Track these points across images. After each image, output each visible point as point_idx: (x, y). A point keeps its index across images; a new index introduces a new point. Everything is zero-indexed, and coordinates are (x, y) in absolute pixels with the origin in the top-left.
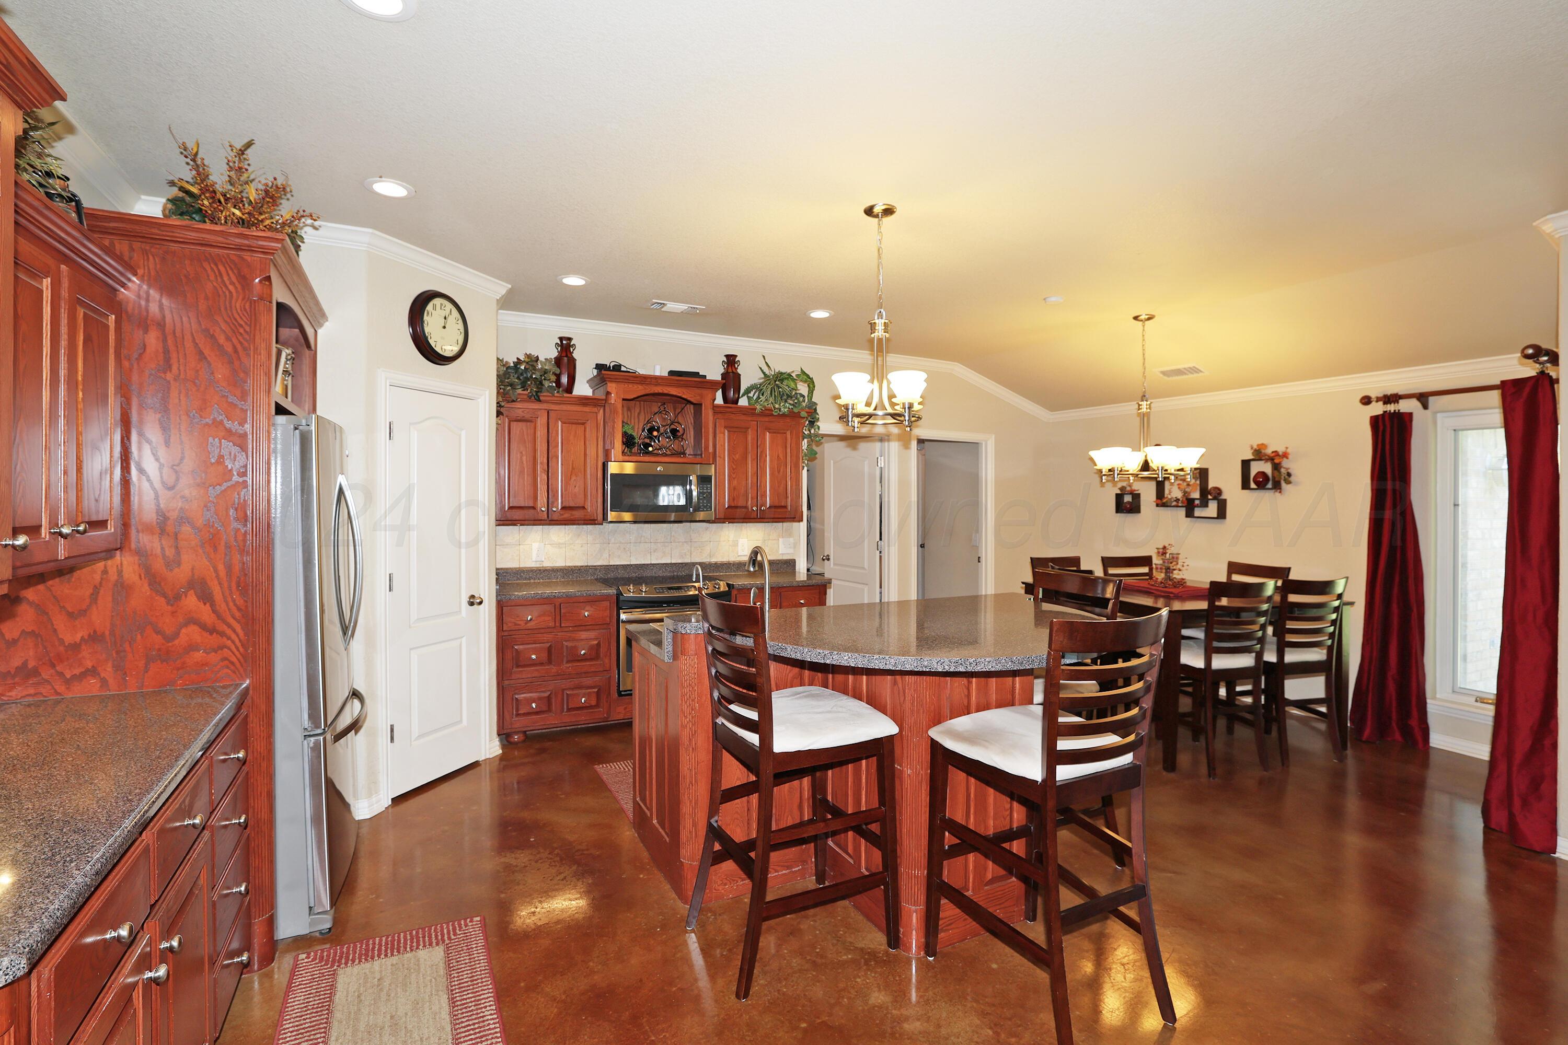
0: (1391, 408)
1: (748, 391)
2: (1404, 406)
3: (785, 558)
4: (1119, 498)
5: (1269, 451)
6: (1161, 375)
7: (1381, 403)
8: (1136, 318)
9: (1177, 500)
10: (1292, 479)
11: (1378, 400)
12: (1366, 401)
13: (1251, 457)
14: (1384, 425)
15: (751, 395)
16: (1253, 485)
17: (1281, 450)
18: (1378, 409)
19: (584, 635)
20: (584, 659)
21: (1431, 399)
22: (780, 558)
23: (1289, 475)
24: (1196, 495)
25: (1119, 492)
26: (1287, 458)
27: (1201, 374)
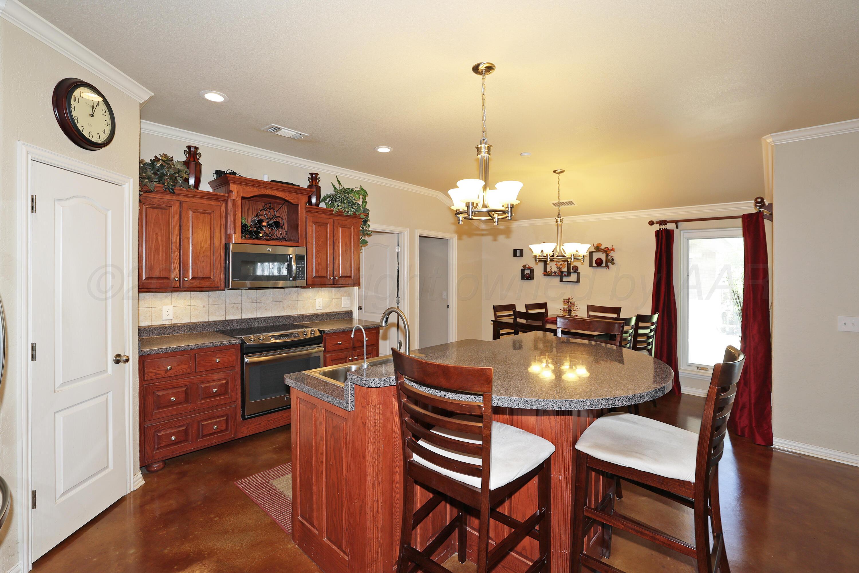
0: (663, 227)
1: (325, 199)
2: (670, 226)
3: (346, 310)
4: (523, 271)
5: (603, 247)
6: (553, 205)
7: (658, 224)
8: (555, 172)
9: (555, 272)
10: (615, 262)
11: (657, 223)
12: (651, 223)
13: (594, 250)
14: (662, 236)
15: (327, 201)
16: (594, 265)
17: (610, 247)
18: (657, 227)
19: (215, 376)
20: (216, 395)
21: (679, 224)
22: (342, 310)
23: (613, 260)
24: (565, 269)
25: (522, 268)
26: (614, 251)
27: (573, 206)
